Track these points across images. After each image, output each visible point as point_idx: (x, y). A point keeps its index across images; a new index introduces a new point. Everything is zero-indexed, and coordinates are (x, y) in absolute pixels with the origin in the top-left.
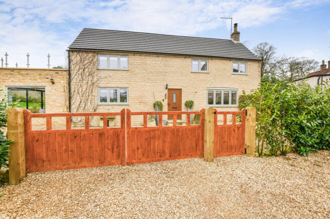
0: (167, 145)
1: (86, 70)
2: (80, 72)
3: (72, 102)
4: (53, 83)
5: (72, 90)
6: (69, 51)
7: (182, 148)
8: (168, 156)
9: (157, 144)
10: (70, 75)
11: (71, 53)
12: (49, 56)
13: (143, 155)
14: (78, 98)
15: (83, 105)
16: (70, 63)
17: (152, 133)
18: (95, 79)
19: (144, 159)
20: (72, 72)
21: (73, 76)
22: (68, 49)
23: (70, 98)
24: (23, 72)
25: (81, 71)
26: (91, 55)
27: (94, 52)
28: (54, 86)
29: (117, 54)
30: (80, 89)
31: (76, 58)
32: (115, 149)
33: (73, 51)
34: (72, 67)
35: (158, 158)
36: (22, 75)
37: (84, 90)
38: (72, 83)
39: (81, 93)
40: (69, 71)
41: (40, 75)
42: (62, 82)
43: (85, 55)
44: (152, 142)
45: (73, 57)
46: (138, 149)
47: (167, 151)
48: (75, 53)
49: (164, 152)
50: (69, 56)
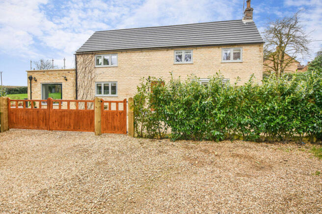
0: (72, 121)
1: (87, 69)
2: (83, 71)
3: (78, 94)
4: (66, 80)
5: (78, 85)
6: (76, 55)
7: (81, 124)
8: (72, 128)
9: (66, 120)
10: (76, 73)
11: (77, 56)
12: (64, 60)
13: (59, 126)
14: (82, 91)
15: (85, 97)
16: (76, 64)
17: (63, 113)
18: (93, 76)
19: (59, 128)
20: (78, 71)
21: (78, 74)
22: (75, 53)
23: (77, 91)
24: (50, 73)
25: (84, 69)
26: (90, 56)
27: (92, 54)
28: (68, 82)
29: (109, 54)
30: (83, 84)
31: (81, 59)
32: (44, 121)
33: (78, 55)
34: (78, 67)
35: (66, 128)
36: (49, 75)
37: (86, 84)
38: (78, 80)
39: (83, 87)
40: (76, 70)
41: (59, 74)
42: (71, 79)
43: (86, 56)
44: (63, 118)
45: (78, 59)
46: (56, 121)
47: (72, 125)
48: (80, 56)
49: (70, 125)
50: (76, 59)
